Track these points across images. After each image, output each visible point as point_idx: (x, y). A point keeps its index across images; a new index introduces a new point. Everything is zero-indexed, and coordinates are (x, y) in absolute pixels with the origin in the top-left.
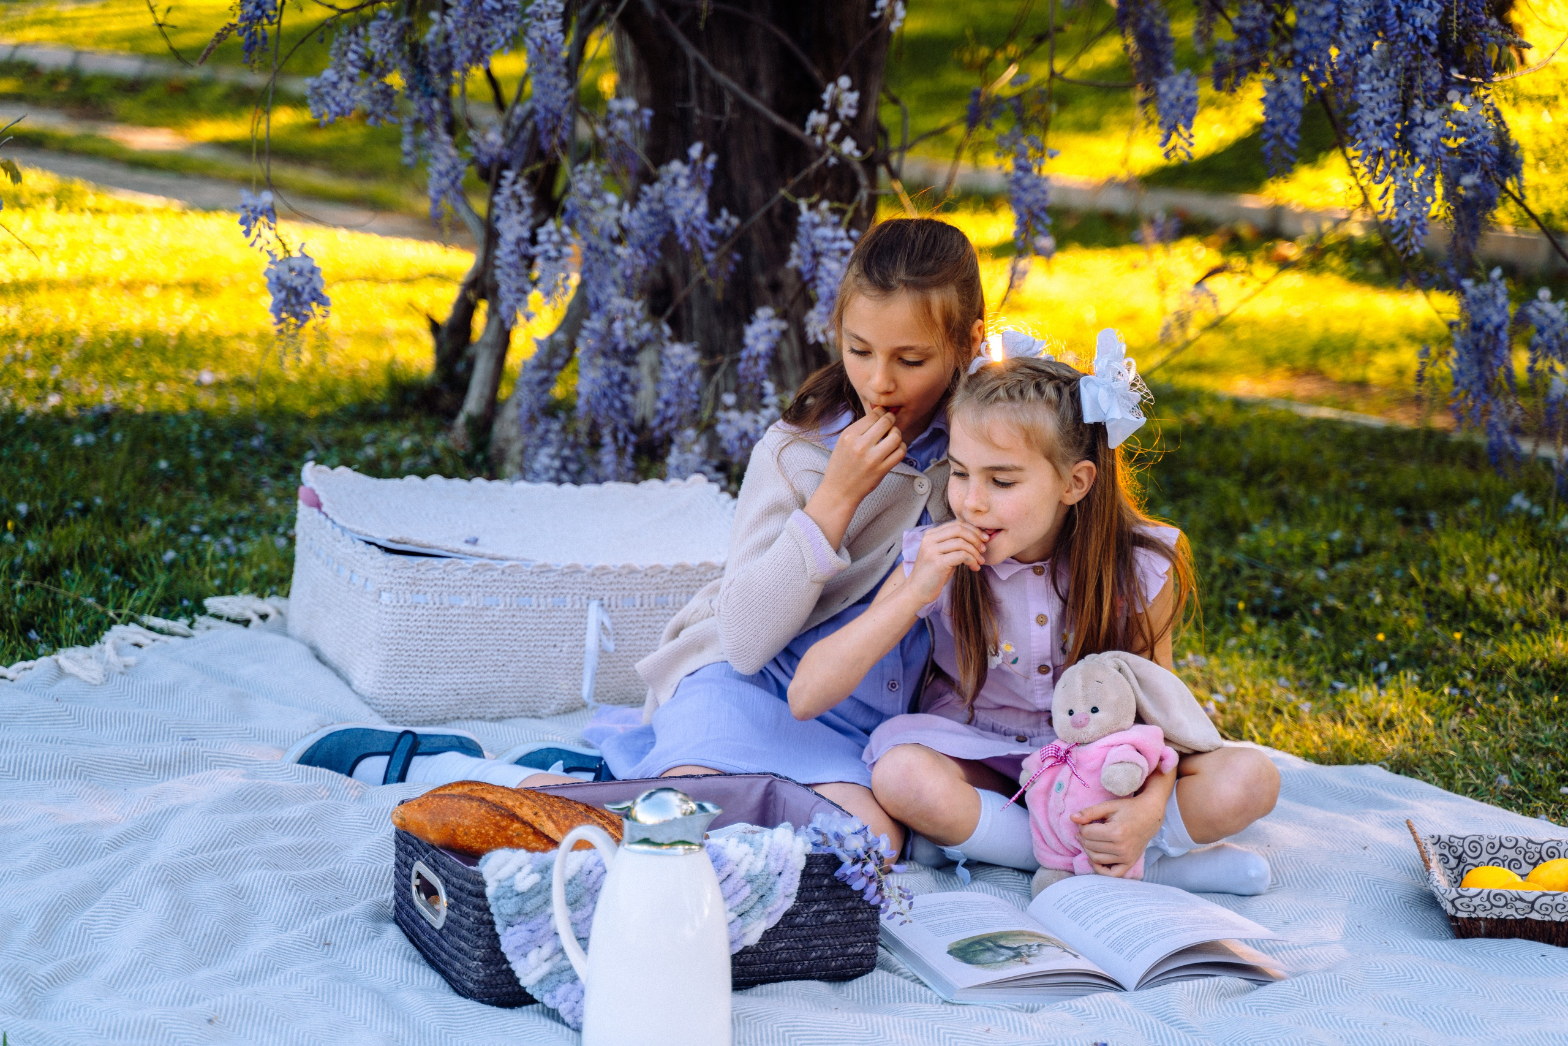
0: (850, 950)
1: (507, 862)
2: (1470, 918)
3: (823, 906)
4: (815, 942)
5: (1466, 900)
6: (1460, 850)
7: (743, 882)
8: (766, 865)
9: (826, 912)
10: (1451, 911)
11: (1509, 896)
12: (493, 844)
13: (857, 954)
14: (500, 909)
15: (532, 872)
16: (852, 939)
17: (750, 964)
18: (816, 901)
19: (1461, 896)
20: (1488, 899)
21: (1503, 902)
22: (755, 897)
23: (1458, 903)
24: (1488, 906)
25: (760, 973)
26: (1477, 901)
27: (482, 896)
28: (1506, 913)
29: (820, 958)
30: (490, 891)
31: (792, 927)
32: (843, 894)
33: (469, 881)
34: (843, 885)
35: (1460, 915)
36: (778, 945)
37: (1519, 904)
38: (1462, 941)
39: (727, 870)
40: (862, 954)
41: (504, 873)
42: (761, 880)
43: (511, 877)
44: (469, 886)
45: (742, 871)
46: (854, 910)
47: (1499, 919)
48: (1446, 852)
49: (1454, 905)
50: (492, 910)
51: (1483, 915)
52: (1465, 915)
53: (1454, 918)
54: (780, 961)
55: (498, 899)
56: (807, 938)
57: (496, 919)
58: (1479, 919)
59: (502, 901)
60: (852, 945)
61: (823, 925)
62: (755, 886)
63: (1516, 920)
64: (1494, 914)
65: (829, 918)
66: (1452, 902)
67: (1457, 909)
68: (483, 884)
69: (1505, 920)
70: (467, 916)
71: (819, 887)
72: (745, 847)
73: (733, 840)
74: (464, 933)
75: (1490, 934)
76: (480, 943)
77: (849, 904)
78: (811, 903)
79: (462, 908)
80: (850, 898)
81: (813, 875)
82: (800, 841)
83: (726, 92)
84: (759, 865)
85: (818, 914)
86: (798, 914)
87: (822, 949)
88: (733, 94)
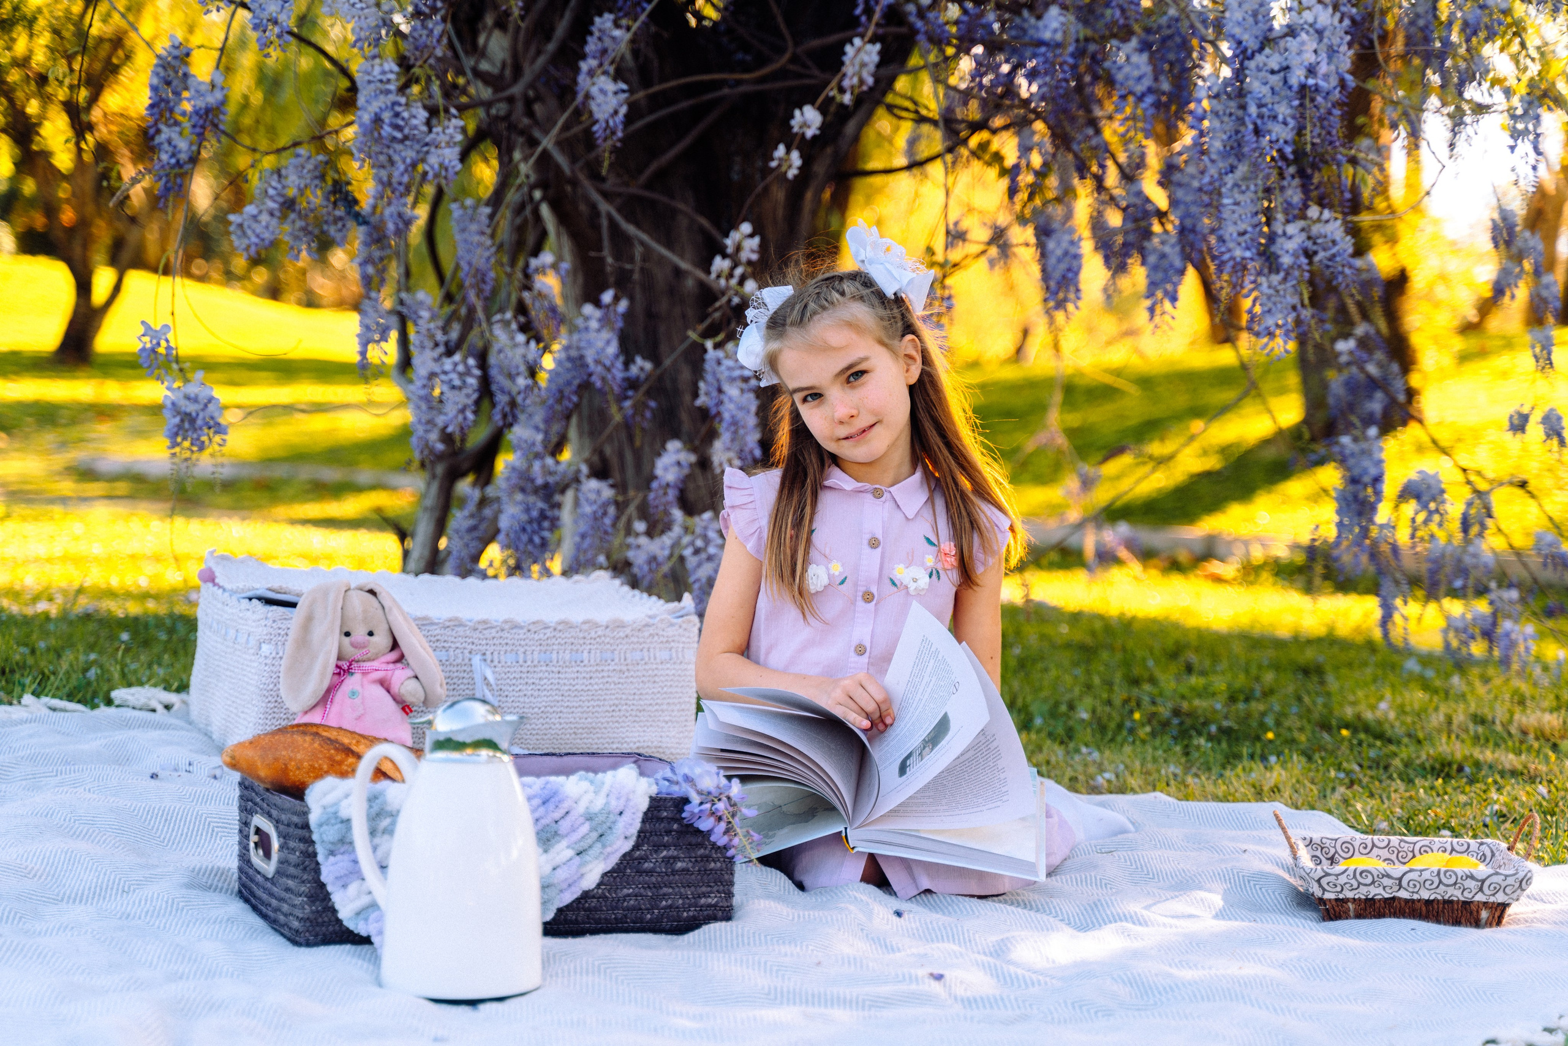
0: (703, 901)
1: (333, 789)
2: (1337, 900)
3: (672, 852)
4: (665, 890)
5: (1332, 879)
6: (1332, 850)
7: (582, 820)
8: (607, 803)
9: (676, 859)
10: (1318, 893)
11: (1375, 874)
12: (319, 775)
13: (710, 906)
14: (323, 837)
16: (704, 889)
17: (596, 909)
18: (666, 846)
19: (1327, 874)
20: (1355, 876)
21: (1369, 880)
22: (595, 835)
23: (1324, 882)
24: (1355, 885)
26: (1343, 879)
27: (306, 826)
28: (1374, 892)
29: (670, 907)
30: (313, 818)
31: (640, 872)
32: (693, 840)
33: (295, 813)
34: (690, 829)
35: (1327, 896)
36: (625, 891)
37: (1386, 882)
38: (1331, 924)
39: (565, 806)
40: (715, 906)
41: (330, 799)
42: (601, 818)
43: (336, 804)
44: (295, 819)
45: (581, 808)
46: (706, 858)
47: (1367, 900)
48: (1319, 853)
49: (1320, 886)
50: (315, 839)
51: (1350, 895)
52: (1332, 896)
53: (1322, 901)
54: (628, 909)
55: (321, 826)
56: (657, 886)
57: (319, 849)
58: (1345, 901)
59: (325, 828)
60: (705, 895)
61: (674, 872)
62: (594, 823)
63: (1386, 900)
64: (1362, 893)
65: (679, 865)
66: (1319, 881)
67: (1324, 890)
68: (307, 813)
69: (1372, 899)
70: (293, 850)
71: (668, 832)
72: (585, 785)
73: (573, 778)
74: (292, 870)
75: (1359, 916)
76: (305, 877)
77: (701, 851)
78: (658, 847)
79: (292, 844)
80: (700, 845)
81: (662, 820)
82: (644, 781)
83: (636, 243)
84: (599, 803)
85: (667, 860)
86: (645, 859)
87: (673, 898)
88: (642, 243)
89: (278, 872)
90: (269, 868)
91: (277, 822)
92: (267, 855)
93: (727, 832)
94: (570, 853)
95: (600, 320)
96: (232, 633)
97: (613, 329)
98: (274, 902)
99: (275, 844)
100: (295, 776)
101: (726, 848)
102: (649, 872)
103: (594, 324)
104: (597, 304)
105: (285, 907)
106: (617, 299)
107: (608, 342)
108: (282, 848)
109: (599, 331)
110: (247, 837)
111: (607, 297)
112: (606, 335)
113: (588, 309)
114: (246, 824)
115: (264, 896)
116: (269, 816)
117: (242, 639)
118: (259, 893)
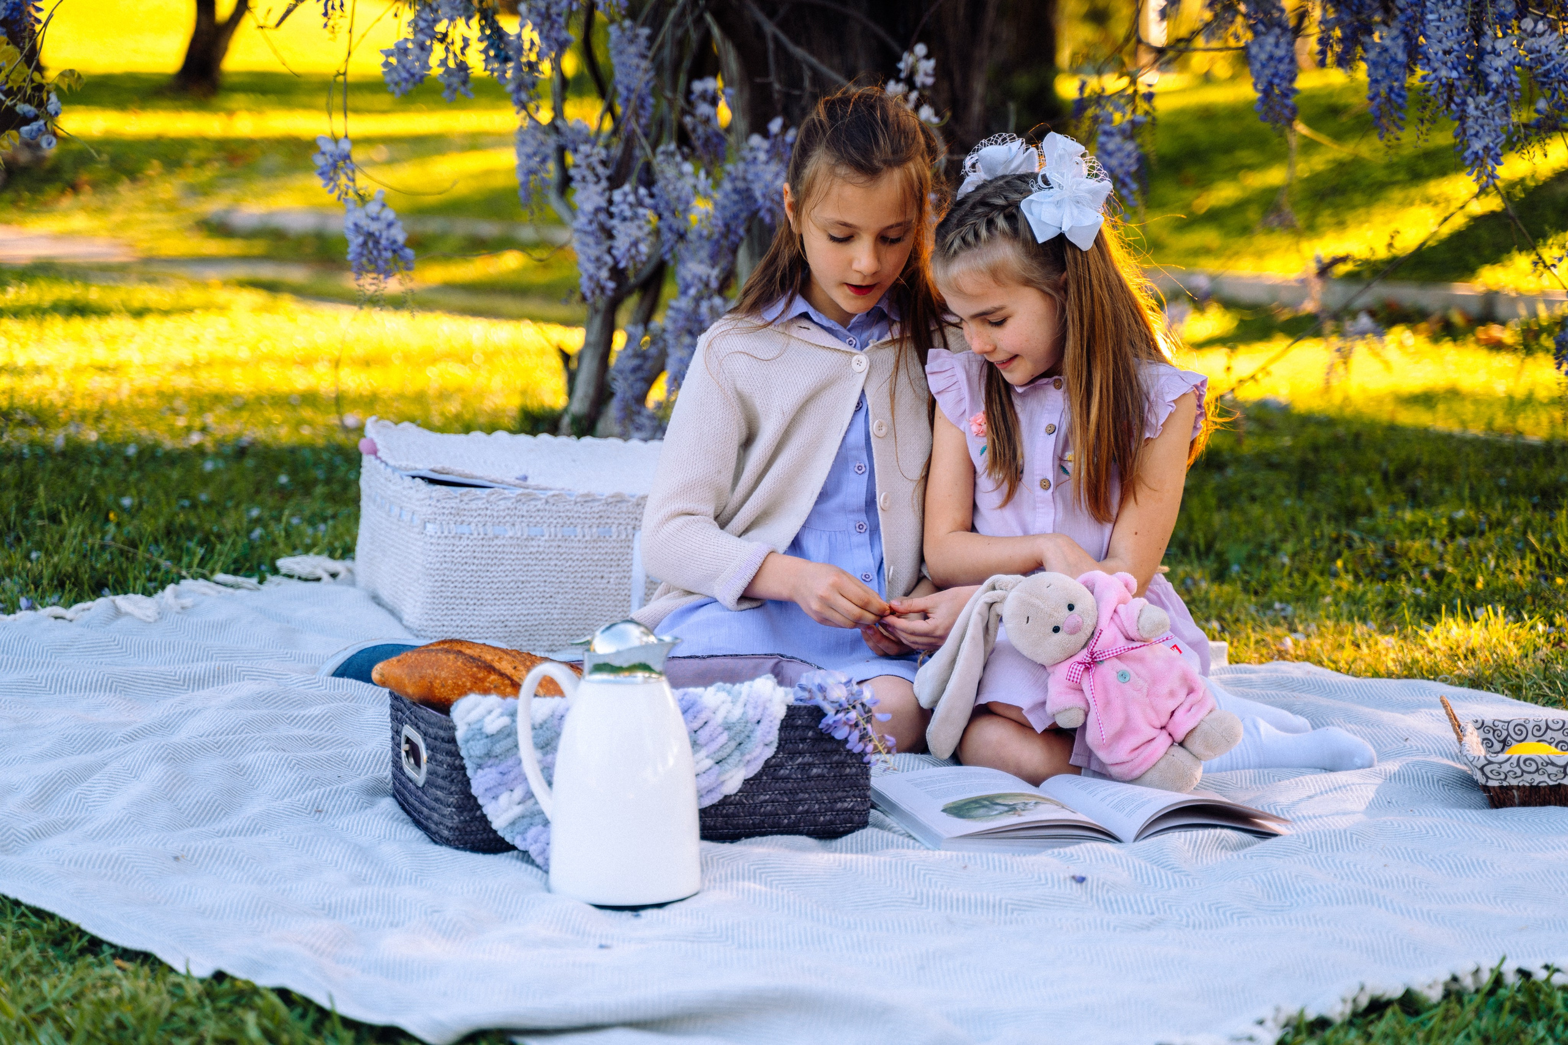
0: (839, 805)
1: (476, 706)
2: (1501, 787)
3: (808, 759)
4: (801, 795)
5: (1495, 767)
6: (1505, 733)
7: (720, 729)
8: (745, 713)
9: (812, 765)
10: (1482, 780)
11: (1539, 761)
12: (463, 692)
13: (846, 810)
14: (470, 751)
15: (502, 715)
16: (840, 794)
17: (734, 815)
18: (801, 753)
19: (1490, 763)
20: (1518, 765)
21: (1533, 768)
22: (733, 744)
23: (1487, 769)
24: (1519, 773)
25: (745, 826)
26: (1506, 767)
27: (453, 740)
28: (1538, 779)
29: (807, 812)
30: (460, 735)
31: (776, 779)
32: (829, 747)
33: (441, 728)
34: (825, 737)
35: (1491, 783)
36: (762, 798)
37: (1551, 769)
38: (1494, 811)
39: (703, 716)
40: (852, 810)
41: (474, 716)
42: (739, 728)
43: (480, 720)
44: (442, 733)
45: (719, 718)
46: (842, 764)
47: (1531, 787)
48: (1490, 736)
49: (1484, 774)
50: (463, 753)
51: (1514, 782)
52: (1496, 784)
53: (1486, 788)
54: (765, 814)
55: (467, 741)
56: (793, 792)
57: (467, 763)
58: (1510, 788)
59: (471, 743)
60: (842, 800)
61: (810, 778)
62: (732, 732)
63: (1551, 787)
64: (1526, 780)
65: (815, 771)
66: (1482, 769)
67: (1488, 778)
68: (453, 728)
69: (1537, 786)
70: (441, 763)
71: (803, 740)
72: (722, 695)
73: (711, 690)
74: (440, 782)
75: (1524, 803)
76: (453, 789)
77: (836, 758)
78: (793, 754)
79: (439, 757)
80: (837, 752)
81: (797, 728)
82: (781, 691)
83: (804, 67)
84: (737, 713)
85: (803, 767)
86: (781, 766)
87: (809, 803)
88: (812, 68)
89: (427, 782)
90: (420, 777)
91: (425, 735)
92: (418, 763)
93: (862, 738)
94: (709, 763)
95: (768, 152)
96: (396, 510)
97: (781, 161)
98: (425, 811)
99: (424, 755)
100: (440, 692)
101: (863, 754)
102: (785, 779)
103: (762, 156)
104: (766, 134)
105: (436, 816)
106: (785, 128)
107: (777, 175)
108: (430, 759)
109: (767, 163)
110: (399, 745)
111: (775, 126)
112: (774, 167)
113: (756, 140)
114: (397, 732)
115: (417, 804)
116: (418, 728)
117: (406, 517)
118: (412, 800)
